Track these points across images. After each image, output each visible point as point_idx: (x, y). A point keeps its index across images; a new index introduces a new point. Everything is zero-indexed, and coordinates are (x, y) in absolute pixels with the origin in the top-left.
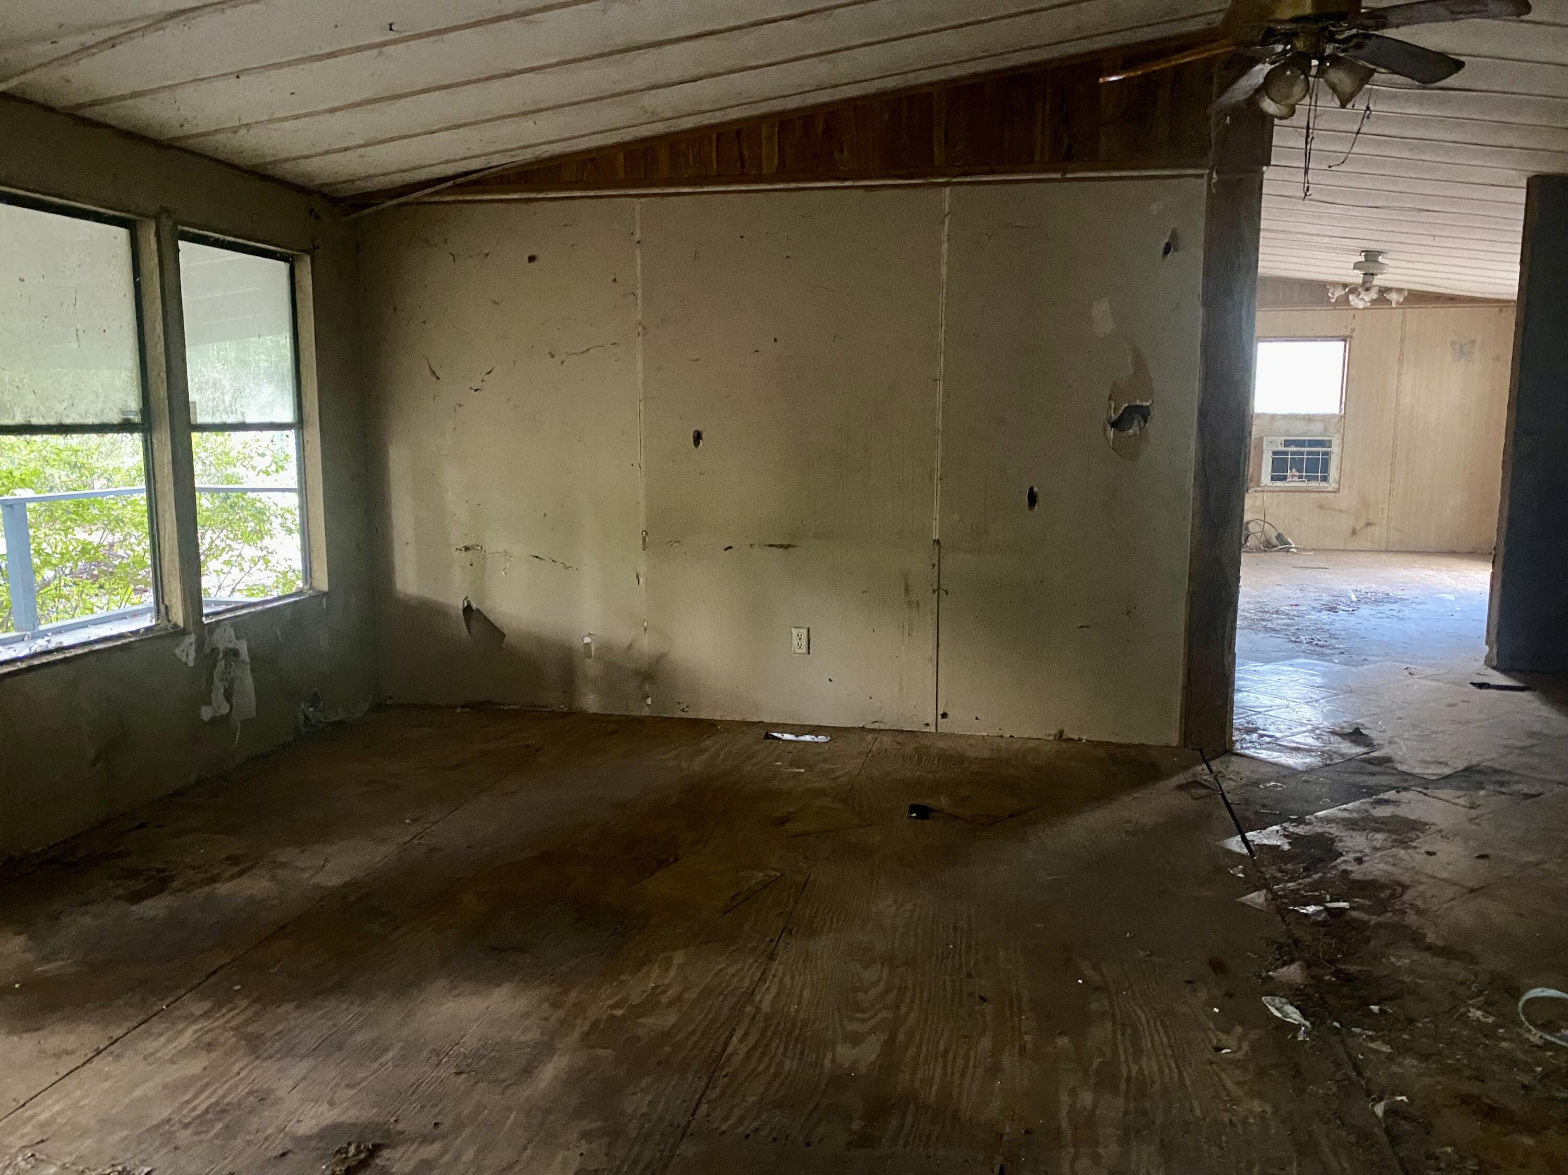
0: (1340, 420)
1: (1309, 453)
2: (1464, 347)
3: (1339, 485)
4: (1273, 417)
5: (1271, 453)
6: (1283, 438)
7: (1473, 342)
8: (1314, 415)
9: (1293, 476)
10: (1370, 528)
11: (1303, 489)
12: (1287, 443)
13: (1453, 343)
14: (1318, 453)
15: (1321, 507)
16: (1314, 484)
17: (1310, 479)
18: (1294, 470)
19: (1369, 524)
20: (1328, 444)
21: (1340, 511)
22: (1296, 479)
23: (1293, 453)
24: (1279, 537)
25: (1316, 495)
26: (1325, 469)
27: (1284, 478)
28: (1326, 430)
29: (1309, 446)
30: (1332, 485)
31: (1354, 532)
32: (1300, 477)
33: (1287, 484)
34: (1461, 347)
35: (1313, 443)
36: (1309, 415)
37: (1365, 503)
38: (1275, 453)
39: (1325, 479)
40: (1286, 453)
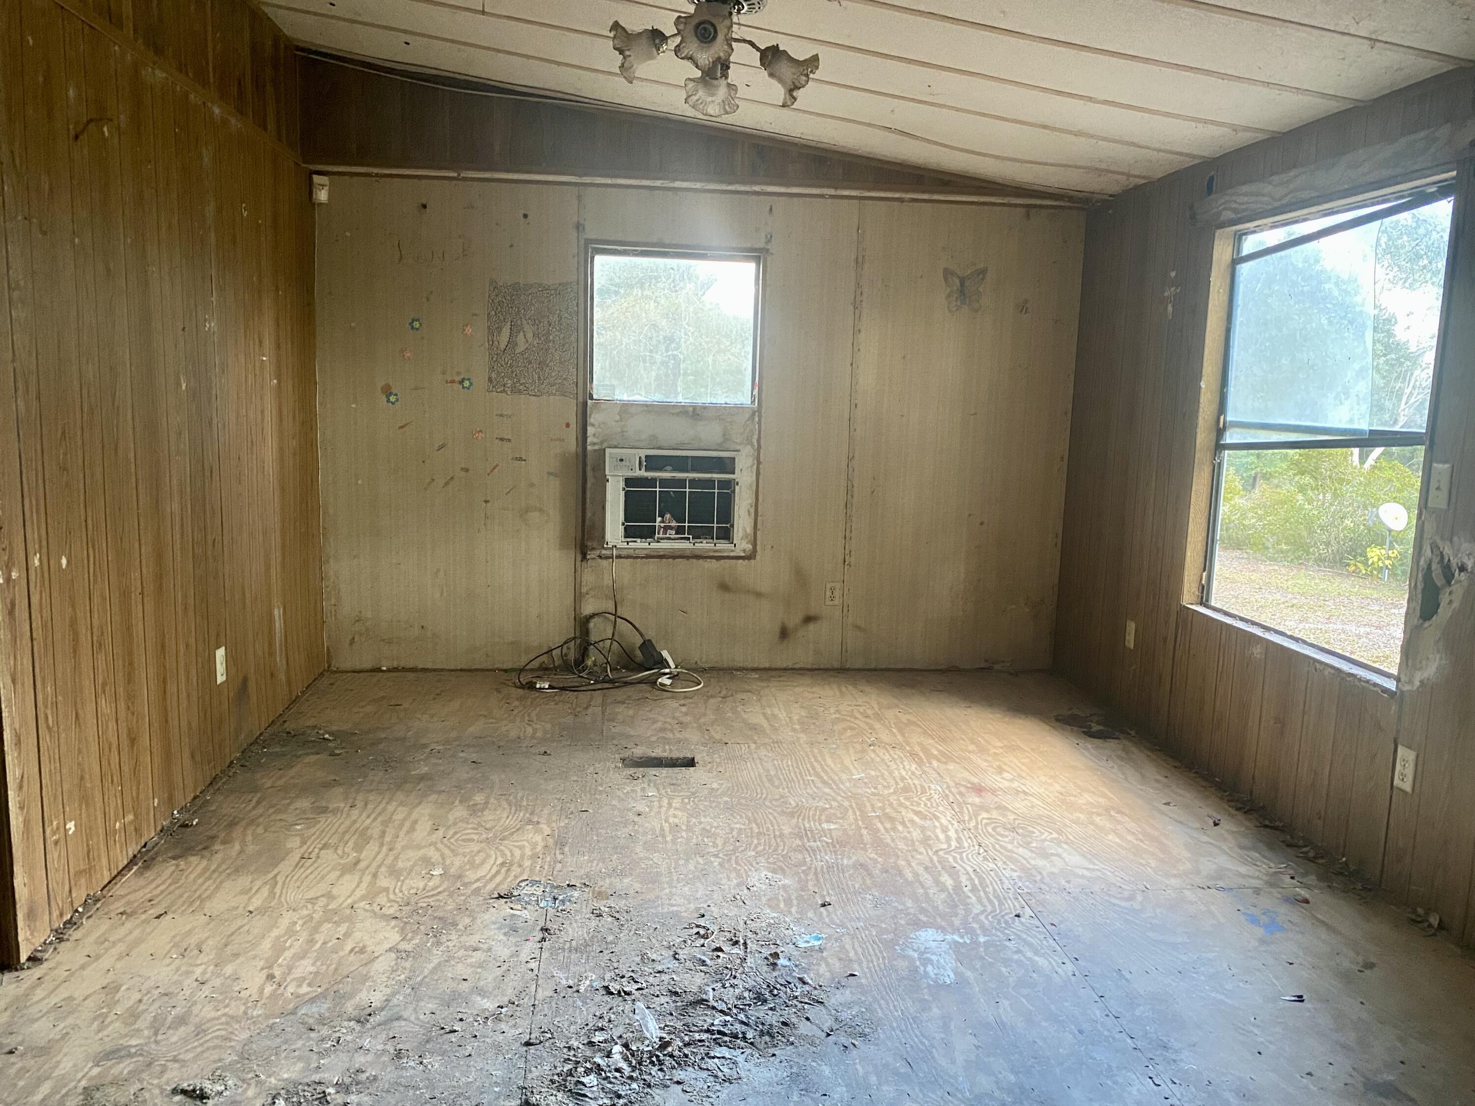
0: (753, 414)
1: (693, 483)
2: (967, 283)
3: (755, 545)
4: (626, 408)
5: (622, 484)
6: (643, 453)
7: (983, 272)
8: (704, 408)
9: (666, 529)
10: (812, 627)
11: (688, 553)
12: (652, 463)
13: (948, 274)
14: (710, 483)
15: (724, 587)
16: (704, 545)
17: (697, 534)
18: (668, 516)
19: (809, 619)
20: (726, 465)
21: (759, 595)
22: (672, 533)
23: (664, 483)
24: (647, 646)
25: (714, 564)
26: (726, 515)
27: (649, 533)
28: (726, 436)
29: (694, 470)
30: (741, 543)
31: (784, 633)
32: (680, 530)
33: (654, 545)
34: (962, 281)
35: (699, 464)
36: (695, 408)
37: (801, 577)
38: (629, 482)
39: (726, 535)
40: (651, 482)
